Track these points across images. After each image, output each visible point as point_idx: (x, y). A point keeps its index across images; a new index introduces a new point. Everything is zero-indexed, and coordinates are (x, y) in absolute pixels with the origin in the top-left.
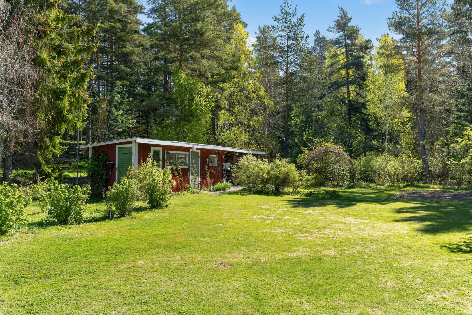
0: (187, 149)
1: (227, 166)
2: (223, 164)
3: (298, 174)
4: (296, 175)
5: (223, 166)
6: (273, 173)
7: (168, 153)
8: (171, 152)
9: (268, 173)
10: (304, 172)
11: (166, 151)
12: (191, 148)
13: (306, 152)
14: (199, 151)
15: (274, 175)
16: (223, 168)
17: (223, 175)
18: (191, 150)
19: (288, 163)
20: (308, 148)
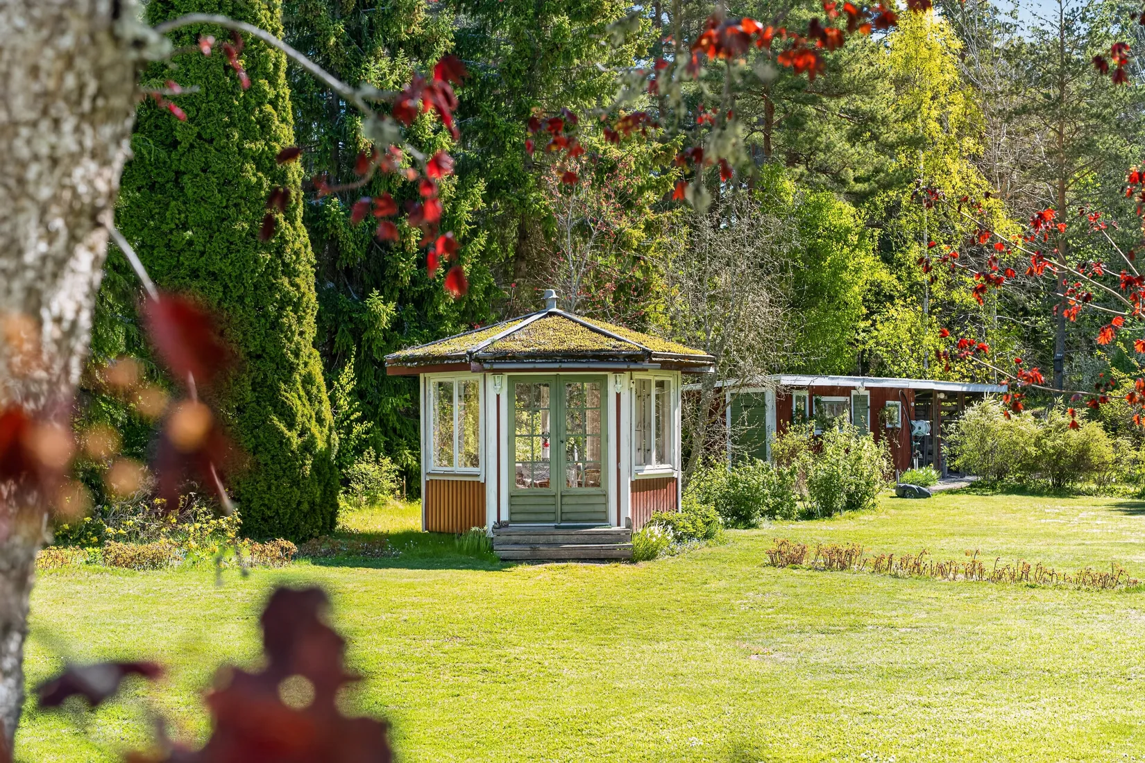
0: (846, 391)
1: (923, 428)
2: (913, 422)
3: (1111, 448)
4: (1104, 449)
5: (912, 427)
6: (1049, 443)
7: (818, 402)
8: (824, 399)
9: (1038, 444)
10: (1125, 442)
11: (814, 398)
12: (854, 388)
13: (1126, 385)
14: (868, 393)
15: (1054, 447)
16: (914, 433)
17: (912, 450)
18: (853, 392)
19: (1086, 421)
20: (1133, 374)
